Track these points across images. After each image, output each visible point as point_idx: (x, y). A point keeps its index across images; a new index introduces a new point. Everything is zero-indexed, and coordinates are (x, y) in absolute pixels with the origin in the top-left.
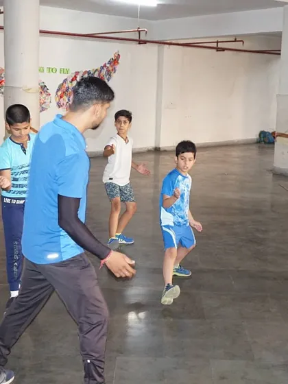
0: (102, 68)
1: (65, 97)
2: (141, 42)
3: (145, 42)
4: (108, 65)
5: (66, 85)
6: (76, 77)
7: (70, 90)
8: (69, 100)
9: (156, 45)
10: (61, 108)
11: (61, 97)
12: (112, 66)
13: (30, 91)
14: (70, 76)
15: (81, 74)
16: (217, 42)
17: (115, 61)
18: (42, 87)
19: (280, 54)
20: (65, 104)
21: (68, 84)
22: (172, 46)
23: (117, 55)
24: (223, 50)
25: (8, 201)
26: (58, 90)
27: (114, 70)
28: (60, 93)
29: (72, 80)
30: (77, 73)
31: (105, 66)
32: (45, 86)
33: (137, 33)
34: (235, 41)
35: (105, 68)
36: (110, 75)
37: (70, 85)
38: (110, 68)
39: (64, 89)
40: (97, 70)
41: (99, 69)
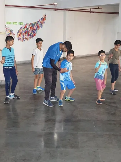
0: (38, 22)
1: (21, 35)
2: (56, 10)
3: (58, 10)
4: (41, 20)
5: (22, 30)
6: (26, 26)
7: (24, 32)
8: (23, 37)
9: (63, 11)
10: (20, 41)
11: (20, 35)
12: (43, 21)
13: (1, 33)
14: (24, 25)
15: (28, 25)
16: (91, 9)
17: (44, 19)
18: (10, 31)
19: (119, 14)
20: (21, 38)
21: (23, 29)
22: (70, 11)
23: (45, 16)
24: (93, 12)
25: (6, 68)
26: (18, 32)
27: (44, 23)
28: (19, 34)
29: (25, 28)
30: (27, 24)
31: (39, 21)
32: (12, 31)
33: (54, 5)
34: (98, 8)
35: (39, 22)
36: (42, 25)
37: (24, 30)
38: (42, 22)
39: (21, 32)
40: (36, 23)
41: (37, 22)
